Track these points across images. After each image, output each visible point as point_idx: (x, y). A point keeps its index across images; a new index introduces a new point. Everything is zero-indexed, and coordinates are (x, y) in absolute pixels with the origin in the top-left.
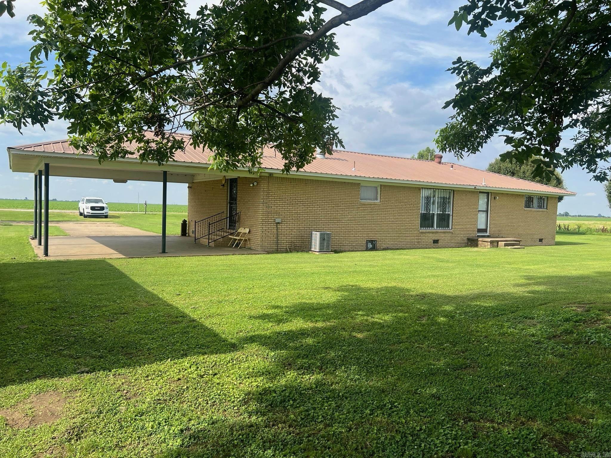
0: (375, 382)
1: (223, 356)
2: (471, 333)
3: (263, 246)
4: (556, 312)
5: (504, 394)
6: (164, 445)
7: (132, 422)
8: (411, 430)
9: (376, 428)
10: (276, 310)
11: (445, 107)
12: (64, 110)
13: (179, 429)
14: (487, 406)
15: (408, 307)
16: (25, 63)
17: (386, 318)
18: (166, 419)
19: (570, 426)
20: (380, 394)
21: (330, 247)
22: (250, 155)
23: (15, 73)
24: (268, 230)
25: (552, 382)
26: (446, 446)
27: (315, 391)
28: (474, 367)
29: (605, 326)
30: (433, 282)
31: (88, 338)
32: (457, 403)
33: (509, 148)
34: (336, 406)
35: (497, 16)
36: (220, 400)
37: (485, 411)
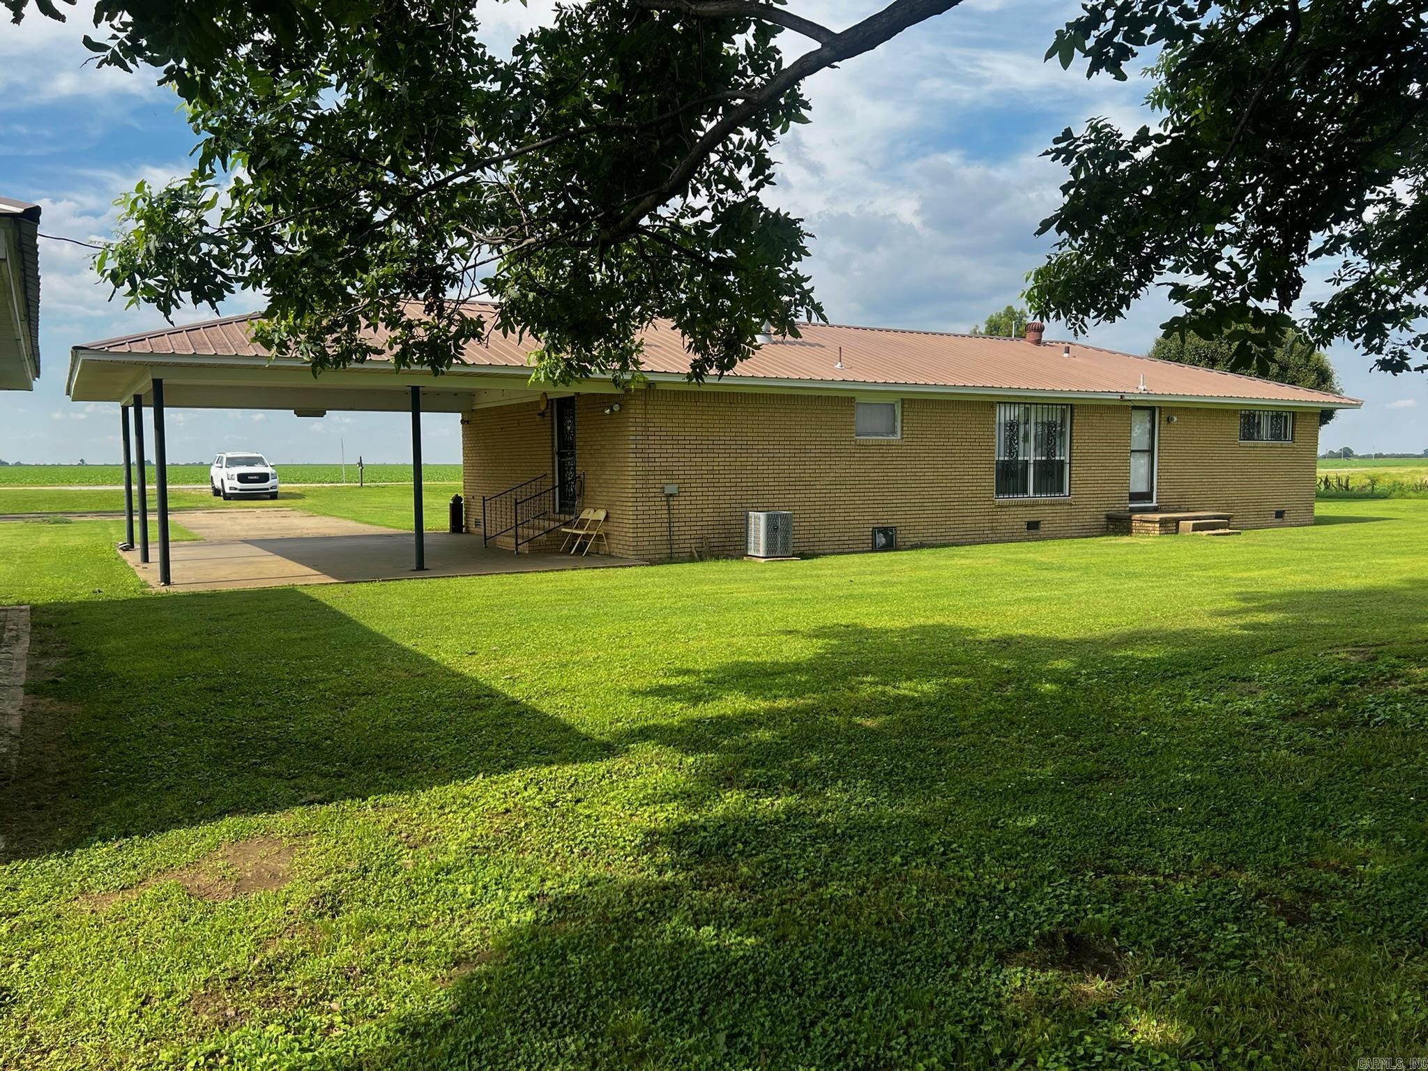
0: (910, 808)
1: (588, 767)
2: (1112, 712)
3: (639, 548)
4: (1302, 665)
5: (1178, 825)
6: (501, 921)
7: (432, 884)
8: (987, 890)
9: (915, 888)
10: (686, 678)
11: (1039, 233)
12: (254, 271)
13: (526, 895)
14: (1144, 846)
15: (973, 667)
16: (181, 179)
17: (925, 688)
19: (1315, 878)
20: (920, 829)
21: (791, 545)
23: (162, 201)
24: (649, 512)
25: (1282, 800)
26: (1058, 915)
27: (786, 826)
28: (1117, 778)
29: (1407, 689)
30: (1029, 612)
31: (304, 741)
32: (1081, 842)
33: (1181, 310)
34: (832, 852)
35: (1145, 36)
37: (1138, 855)
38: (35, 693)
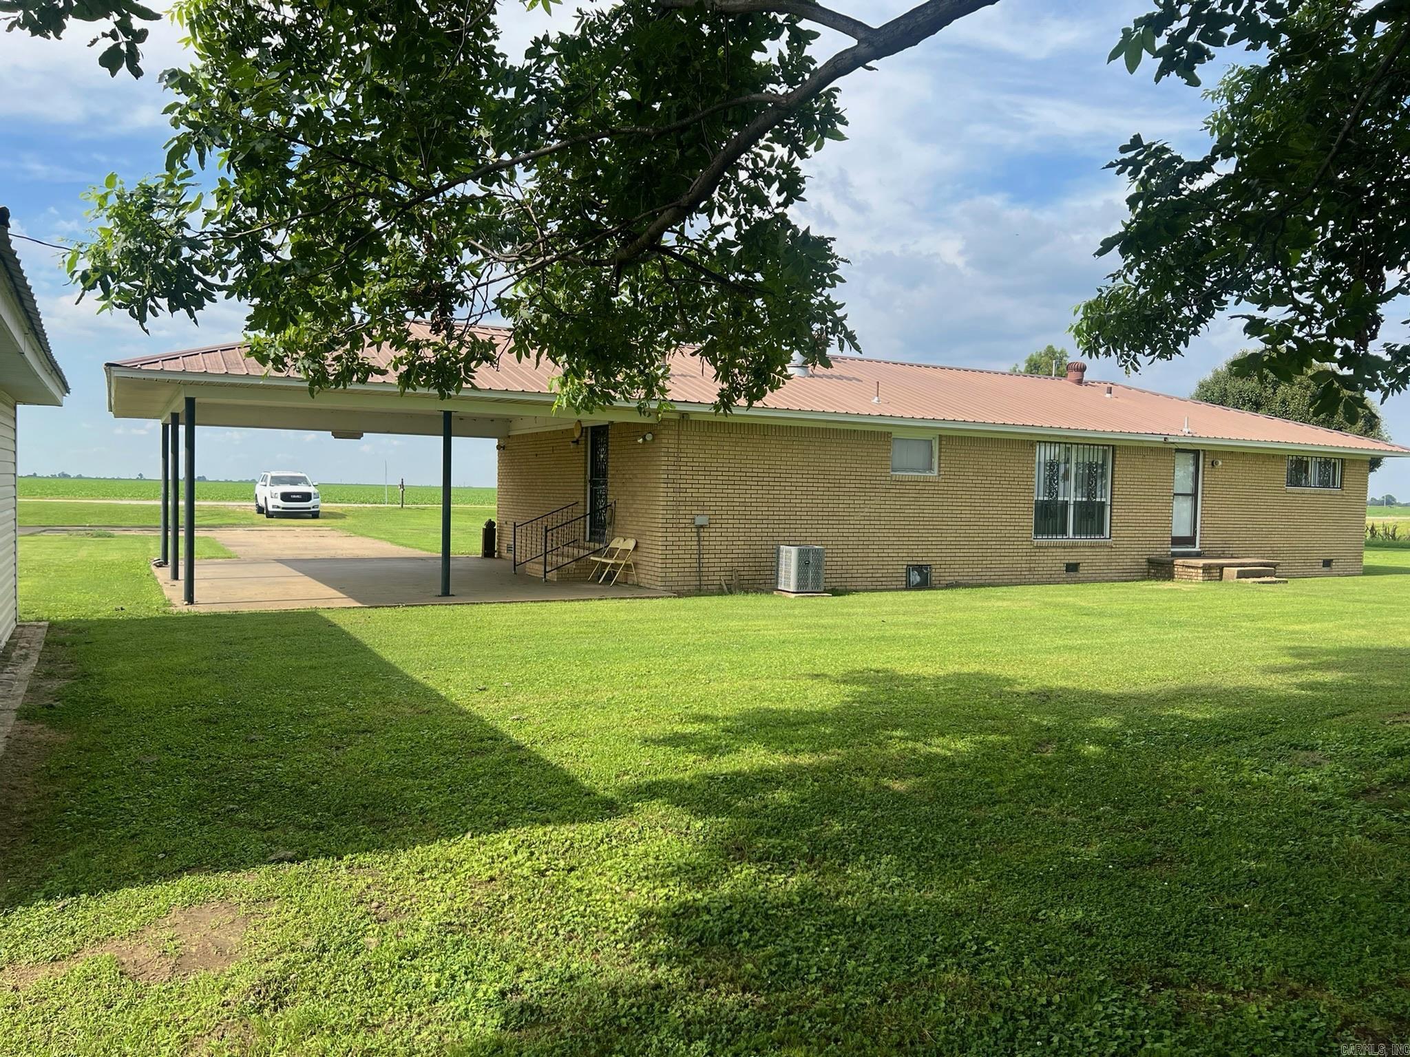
0: (938, 893)
1: (587, 828)
2: (1163, 781)
3: (668, 579)
4: (1369, 734)
5: (1245, 926)
6: (464, 1023)
7: (393, 971)
8: (1027, 1004)
9: (943, 998)
10: (703, 726)
11: (1100, 253)
12: (238, 280)
13: (497, 989)
14: (1207, 953)
15: (1011, 722)
16: (155, 175)
17: (959, 746)
18: (467, 968)
20: (950, 921)
21: (822, 580)
22: (641, 372)
23: (134, 198)
24: (679, 543)
25: (1362, 899)
26: (1111, 1044)
27: (800, 910)
28: (1171, 862)
30: (1069, 662)
31: (289, 784)
32: (1134, 944)
33: (1256, 345)
34: (850, 946)
35: (1225, 36)
36: (586, 927)
37: (1201, 963)
38: (26, 718)
